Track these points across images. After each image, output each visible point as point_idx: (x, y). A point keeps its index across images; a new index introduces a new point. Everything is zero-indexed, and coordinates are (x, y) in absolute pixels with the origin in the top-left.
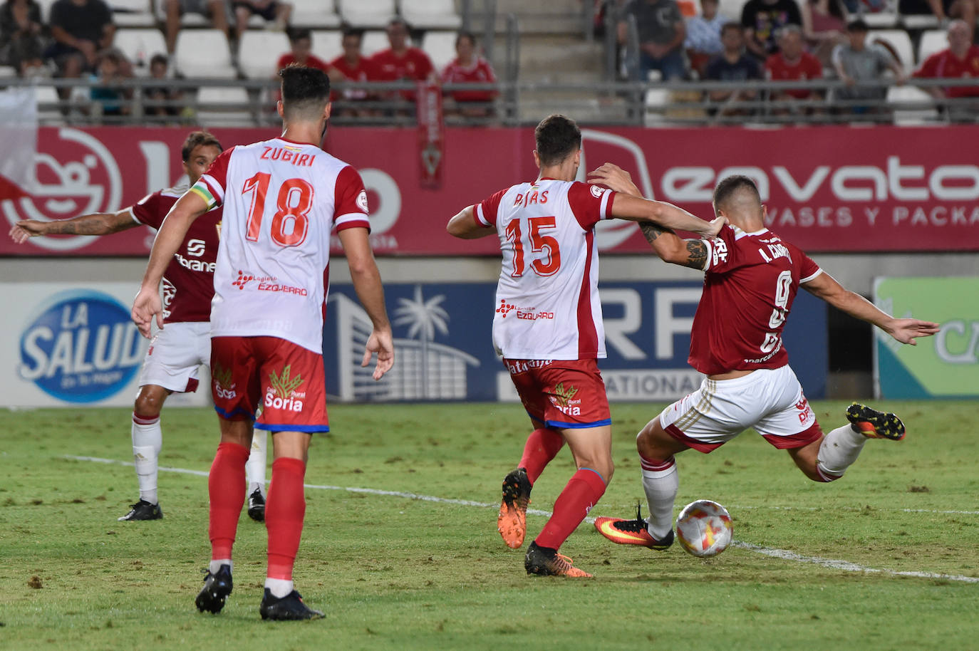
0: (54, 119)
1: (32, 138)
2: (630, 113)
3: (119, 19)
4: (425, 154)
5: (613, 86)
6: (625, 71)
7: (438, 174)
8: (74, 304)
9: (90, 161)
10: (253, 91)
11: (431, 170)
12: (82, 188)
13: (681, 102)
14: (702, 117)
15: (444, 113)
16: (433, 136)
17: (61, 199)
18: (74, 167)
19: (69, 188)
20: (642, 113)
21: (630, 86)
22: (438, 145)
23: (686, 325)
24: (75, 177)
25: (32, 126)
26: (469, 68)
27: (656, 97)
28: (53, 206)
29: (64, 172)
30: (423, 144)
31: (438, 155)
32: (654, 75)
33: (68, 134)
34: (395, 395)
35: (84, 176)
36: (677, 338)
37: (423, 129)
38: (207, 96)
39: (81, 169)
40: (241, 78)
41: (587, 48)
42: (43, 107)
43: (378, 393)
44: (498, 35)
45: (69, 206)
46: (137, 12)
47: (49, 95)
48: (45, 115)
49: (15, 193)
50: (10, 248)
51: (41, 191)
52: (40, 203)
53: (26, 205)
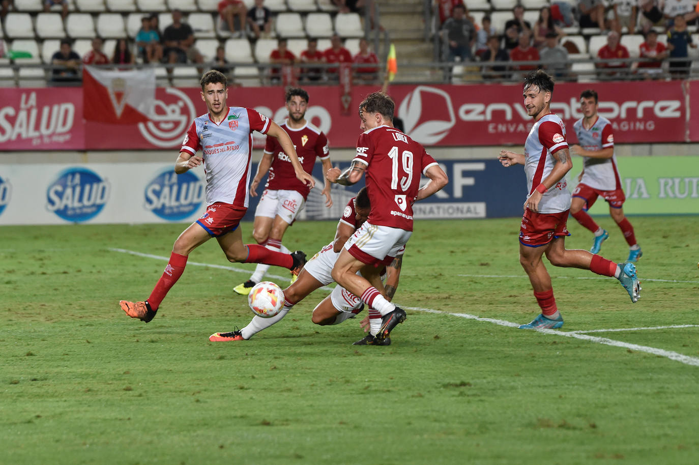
0: (164, 84)
1: (153, 93)
2: (445, 77)
3: (197, 35)
4: (343, 99)
5: (437, 64)
7: (350, 108)
8: (170, 173)
9: (181, 104)
10: (261, 69)
11: (346, 106)
12: (177, 116)
13: (469, 72)
14: (481, 79)
15: (353, 78)
16: (347, 89)
17: (167, 122)
18: (173, 107)
19: (171, 117)
20: (450, 78)
21: (444, 64)
22: (350, 94)
23: (470, 181)
24: (173, 111)
25: (152, 87)
26: (366, 56)
27: (458, 70)
28: (163, 126)
29: (168, 109)
30: (342, 94)
31: (349, 99)
32: (458, 59)
33: (170, 91)
34: (326, 216)
35: (178, 110)
36: (465, 188)
37: (342, 87)
38: (238, 71)
39: (176, 107)
40: (256, 63)
41: (426, 46)
42: (158, 78)
43: (318, 215)
44: (381, 40)
45: (170, 126)
46: (207, 31)
47: (162, 72)
48: (160, 82)
49: (145, 120)
50: (143, 146)
51: (157, 118)
52: (157, 124)
53: (151, 126)
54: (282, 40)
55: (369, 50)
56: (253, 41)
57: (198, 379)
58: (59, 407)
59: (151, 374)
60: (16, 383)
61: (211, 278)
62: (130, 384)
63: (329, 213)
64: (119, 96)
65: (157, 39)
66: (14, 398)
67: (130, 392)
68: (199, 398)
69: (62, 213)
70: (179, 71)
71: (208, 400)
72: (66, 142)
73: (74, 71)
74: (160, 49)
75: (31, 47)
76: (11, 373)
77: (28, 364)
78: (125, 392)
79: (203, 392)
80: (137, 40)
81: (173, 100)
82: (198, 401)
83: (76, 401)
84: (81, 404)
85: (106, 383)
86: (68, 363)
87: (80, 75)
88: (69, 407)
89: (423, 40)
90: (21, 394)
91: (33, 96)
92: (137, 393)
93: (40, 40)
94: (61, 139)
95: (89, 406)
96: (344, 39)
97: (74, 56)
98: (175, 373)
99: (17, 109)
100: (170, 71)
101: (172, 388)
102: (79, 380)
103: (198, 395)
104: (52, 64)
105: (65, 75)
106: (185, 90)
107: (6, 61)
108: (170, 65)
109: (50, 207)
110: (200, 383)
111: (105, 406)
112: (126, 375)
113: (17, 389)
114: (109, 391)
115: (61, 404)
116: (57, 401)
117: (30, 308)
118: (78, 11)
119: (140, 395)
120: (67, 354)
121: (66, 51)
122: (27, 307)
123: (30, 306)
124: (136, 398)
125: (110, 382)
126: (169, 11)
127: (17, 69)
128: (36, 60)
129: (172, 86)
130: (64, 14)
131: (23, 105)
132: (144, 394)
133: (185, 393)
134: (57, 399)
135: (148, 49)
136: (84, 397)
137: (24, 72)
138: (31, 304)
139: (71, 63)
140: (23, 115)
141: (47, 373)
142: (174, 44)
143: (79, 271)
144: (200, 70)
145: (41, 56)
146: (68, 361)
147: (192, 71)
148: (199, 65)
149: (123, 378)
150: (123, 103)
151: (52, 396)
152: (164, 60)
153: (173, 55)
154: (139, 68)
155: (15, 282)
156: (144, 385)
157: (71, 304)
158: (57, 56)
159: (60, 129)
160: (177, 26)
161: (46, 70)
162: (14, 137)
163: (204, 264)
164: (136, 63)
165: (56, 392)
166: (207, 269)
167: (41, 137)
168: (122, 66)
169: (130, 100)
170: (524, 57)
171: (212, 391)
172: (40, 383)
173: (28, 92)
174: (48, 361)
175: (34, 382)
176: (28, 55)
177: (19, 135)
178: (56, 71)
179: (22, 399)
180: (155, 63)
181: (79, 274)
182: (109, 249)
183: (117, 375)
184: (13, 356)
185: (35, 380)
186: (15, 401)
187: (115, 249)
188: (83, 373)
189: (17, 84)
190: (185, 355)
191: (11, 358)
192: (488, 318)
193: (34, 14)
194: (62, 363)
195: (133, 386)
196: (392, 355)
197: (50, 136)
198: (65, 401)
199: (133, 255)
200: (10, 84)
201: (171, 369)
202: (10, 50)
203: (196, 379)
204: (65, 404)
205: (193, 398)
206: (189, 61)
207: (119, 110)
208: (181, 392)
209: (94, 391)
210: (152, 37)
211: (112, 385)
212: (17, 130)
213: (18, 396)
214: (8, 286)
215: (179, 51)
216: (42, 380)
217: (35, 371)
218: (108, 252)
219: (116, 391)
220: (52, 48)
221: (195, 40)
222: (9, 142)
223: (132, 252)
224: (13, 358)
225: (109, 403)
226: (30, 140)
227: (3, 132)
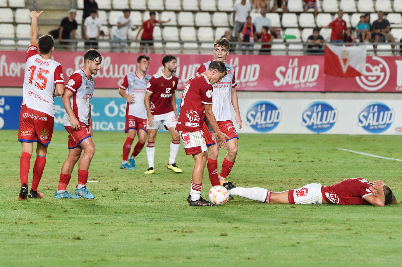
0: (372, 54)
1: (365, 59)
3: (392, 26)
9: (381, 66)
12: (378, 73)
17: (372, 76)
18: (376, 67)
19: (375, 73)
24: (376, 70)
25: (365, 56)
28: (370, 78)
29: (373, 69)
33: (375, 58)
35: (379, 70)
39: (378, 68)
42: (368, 51)
45: (375, 78)
46: (398, 24)
47: (371, 47)
48: (368, 53)
49: (359, 75)
50: (358, 90)
51: (367, 74)
52: (366, 77)
53: (363, 78)
57: (390, 225)
58: (310, 238)
59: (363, 221)
60: (285, 223)
61: (398, 167)
62: (350, 226)
64: (345, 61)
65: (369, 28)
66: (285, 232)
67: (351, 231)
68: (391, 236)
69: (310, 127)
70: (380, 47)
71: (396, 238)
72: (314, 87)
73: (320, 46)
74: (370, 34)
75: (296, 32)
76: (283, 217)
77: (292, 212)
78: (347, 231)
79: (394, 233)
80: (357, 28)
81: (377, 63)
82: (390, 238)
83: (320, 235)
84: (322, 237)
85: (336, 225)
86: (315, 213)
87: (323, 48)
88: (316, 238)
90: (288, 230)
91: (296, 60)
92: (355, 232)
93: (301, 29)
94: (311, 85)
95: (327, 238)
97: (320, 38)
98: (377, 221)
99: (287, 68)
100: (375, 47)
101: (375, 230)
102: (321, 223)
103: (390, 234)
104: (307, 42)
105: (314, 49)
106: (384, 58)
107: (281, 40)
108: (375, 43)
109: (304, 123)
110: (391, 227)
111: (337, 239)
112: (348, 221)
113: (286, 227)
114: (338, 230)
115: (311, 236)
116: (309, 235)
117: (293, 181)
118: (323, 12)
119: (357, 233)
120: (314, 208)
121: (316, 35)
122: (291, 180)
123: (293, 180)
124: (354, 235)
125: (339, 225)
126: (376, 12)
127: (287, 45)
128: (299, 40)
129: (376, 55)
130: (315, 14)
131: (290, 66)
132: (359, 233)
133: (382, 233)
134: (309, 234)
135: (363, 34)
136: (324, 233)
137: (291, 47)
138: (293, 179)
139: (318, 42)
140: (290, 71)
141: (303, 218)
142: (378, 31)
143: (320, 161)
144: (393, 46)
145: (301, 38)
146: (315, 212)
147: (388, 47)
148: (392, 43)
149: (347, 223)
150: (347, 65)
151: (306, 232)
152: (372, 40)
153: (377, 37)
154: (357, 45)
155: (284, 166)
156: (358, 227)
157: (316, 180)
158: (311, 38)
159: (311, 79)
160: (380, 21)
161: (304, 46)
162: (284, 84)
163: (393, 159)
164: (355, 42)
165: (308, 229)
166: (395, 162)
167: (300, 84)
168: (348, 44)
169: (352, 63)
171: (399, 232)
172: (299, 224)
173: (293, 58)
174: (303, 211)
175: (296, 223)
176: (294, 37)
177: (287, 83)
178: (310, 46)
179: (289, 232)
180: (366, 42)
181: (320, 162)
182: (338, 148)
183: (343, 222)
184: (284, 208)
185: (296, 222)
186: (285, 233)
187: (341, 149)
188: (323, 219)
189: (287, 54)
190: (382, 211)
191: (282, 209)
193: (298, 14)
194: (312, 213)
195: (352, 228)
197: (305, 83)
198: (314, 235)
199: (351, 152)
200: (283, 53)
201: (375, 219)
202: (284, 34)
203: (388, 225)
204: (313, 236)
205: (387, 236)
206: (386, 41)
207: (345, 69)
208: (380, 232)
209: (330, 230)
210: (366, 27)
211: (340, 227)
212: (286, 79)
213: (287, 231)
214: (280, 168)
215: (381, 35)
216: (300, 222)
217: (296, 217)
218: (337, 150)
219: (343, 230)
220: (308, 33)
221: (391, 29)
222: (282, 86)
224: (284, 209)
225: (338, 237)
226: (293, 85)
227: (279, 81)
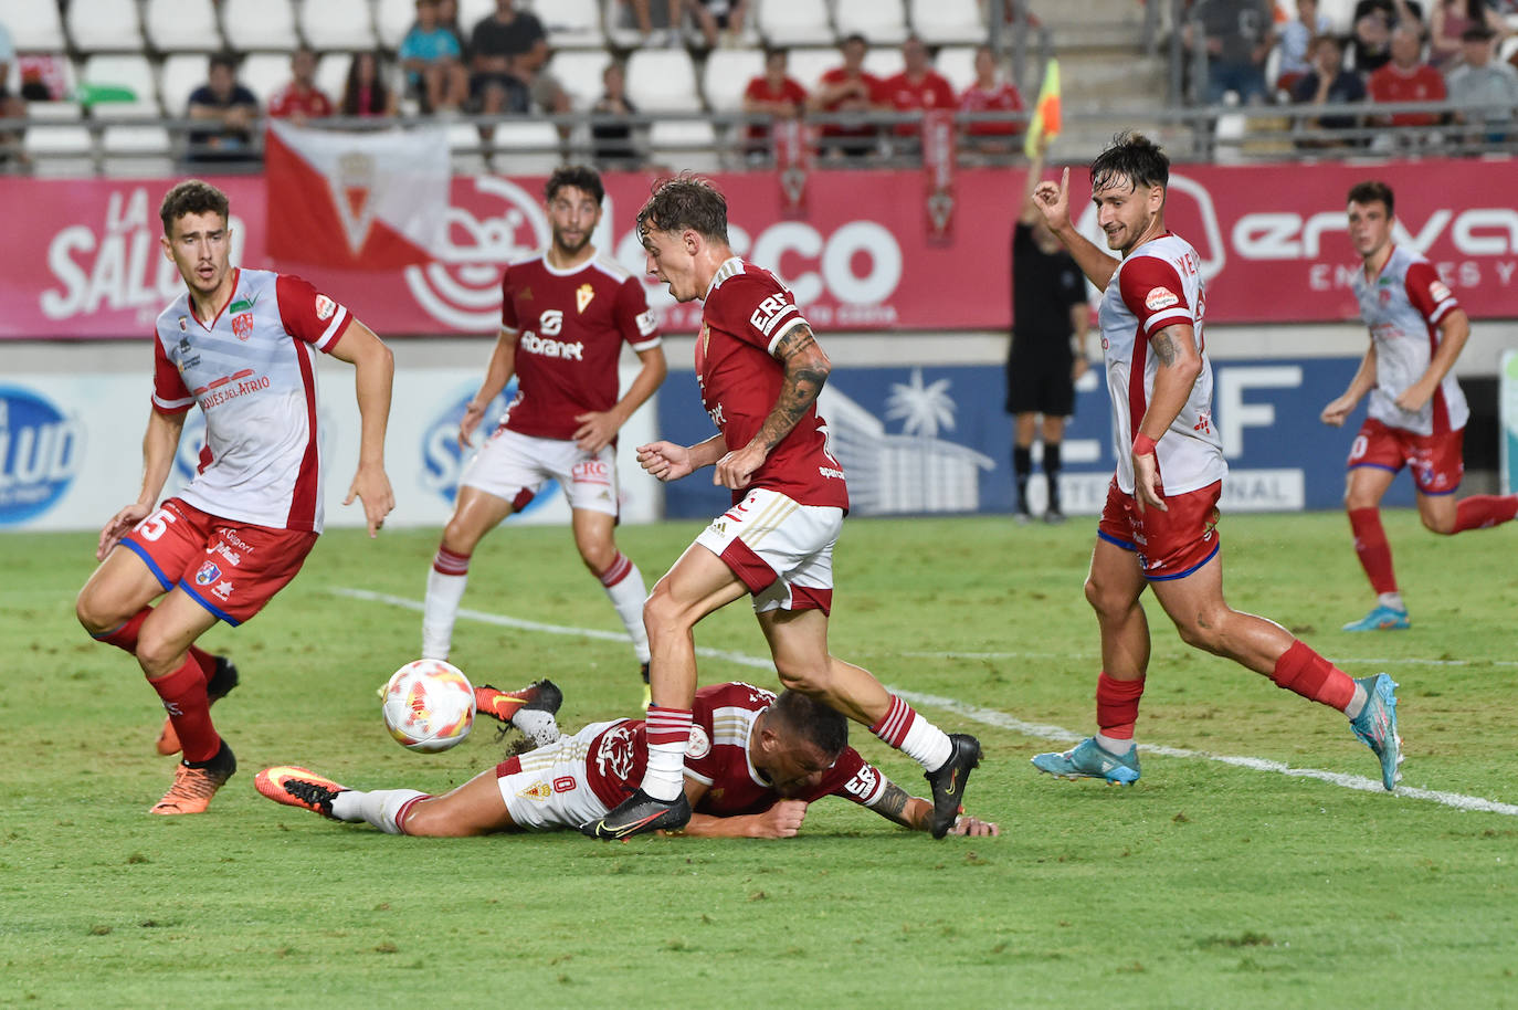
0: (472, 165)
1: (443, 191)
2: (1197, 147)
3: (555, 40)
4: (933, 203)
5: (1178, 113)
6: (1194, 92)
7: (949, 228)
9: (514, 218)
10: (721, 127)
11: (940, 222)
12: (504, 249)
13: (1259, 132)
14: (1289, 150)
15: (956, 150)
16: (942, 178)
17: (478, 265)
18: (494, 225)
19: (489, 251)
20: (1211, 147)
21: (1195, 113)
22: (950, 191)
23: (1263, 415)
24: (496, 237)
25: (441, 174)
26: (991, 92)
27: (1231, 127)
28: (470, 275)
29: (482, 231)
30: (930, 190)
31: (948, 203)
32: (1231, 98)
33: (487, 184)
34: (887, 505)
35: (507, 235)
36: (1250, 434)
37: (930, 171)
38: (663, 134)
39: (504, 227)
40: (707, 110)
41: (1146, 66)
42: (459, 152)
43: (869, 504)
44: (1029, 51)
45: (487, 274)
46: (582, 31)
47: (466, 135)
48: (460, 161)
49: (422, 259)
50: (417, 327)
51: (454, 254)
52: (453, 270)
53: (438, 273)
54: (775, 53)
55: (1001, 76)
56: (700, 55)
57: (565, 925)
58: (214, 993)
59: (445, 910)
60: (102, 933)
61: (594, 665)
62: (392, 935)
63: (896, 499)
64: (357, 197)
65: (456, 51)
66: (100, 970)
67: (393, 955)
68: (569, 973)
70: (511, 134)
71: (591, 979)
73: (242, 135)
74: (461, 77)
75: (134, 74)
76: (92, 906)
77: (132, 883)
78: (379, 957)
79: (579, 957)
80: (405, 54)
81: (493, 207)
82: (565, 980)
83: (255, 979)
84: (267, 986)
85: (330, 933)
86: (235, 881)
87: (257, 145)
88: (239, 992)
89: (1140, 50)
90: (116, 960)
91: (140, 200)
92: (410, 960)
93: (157, 56)
95: (289, 992)
96: (934, 50)
97: (243, 96)
98: (508, 908)
99: (100, 233)
100: (486, 133)
101: (498, 947)
102: (262, 926)
103: (564, 964)
104: (187, 116)
105: (220, 146)
106: (526, 183)
107: (70, 110)
108: (487, 119)
109: (180, 481)
110: (569, 934)
111: (330, 993)
112: (382, 914)
113: (107, 946)
114: (337, 954)
115: (216, 985)
116: (208, 980)
117: (137, 740)
119: (419, 965)
120: (231, 860)
121: (224, 85)
122: (127, 738)
123: (136, 735)
124: (406, 972)
125: (342, 931)
127: (98, 130)
128: (147, 108)
129: (493, 172)
131: (113, 223)
132: (427, 962)
133: (531, 961)
134: (209, 974)
135: (433, 79)
136: (276, 969)
137: (116, 139)
138: (137, 731)
139: (236, 116)
140: (113, 248)
141: (181, 908)
142: (497, 64)
143: (258, 647)
144: (564, 131)
145: (159, 98)
146: (234, 876)
147: (541, 133)
148: (561, 117)
149: (374, 920)
150: (367, 216)
151: (196, 966)
152: (472, 105)
153: (495, 93)
154: (409, 126)
155: (97, 675)
156: (427, 938)
157: (238, 732)
158: (202, 96)
160: (506, 19)
161: (174, 133)
162: (91, 305)
163: (574, 631)
164: (400, 115)
165: (205, 954)
166: (584, 642)
167: (160, 305)
168: (365, 120)
169: (386, 208)
170: (1406, 90)
171: (602, 954)
172: (163, 933)
173: (127, 188)
174: (183, 876)
175: (150, 929)
176: (126, 96)
177: (104, 301)
178: (198, 136)
179: (119, 973)
180: (448, 113)
181: (259, 654)
183: (357, 914)
184: (95, 864)
185: (152, 924)
186: (102, 978)
187: (347, 591)
188: (272, 907)
189: (99, 169)
190: (530, 862)
191: (88, 870)
192: (1313, 768)
194: (220, 881)
195: (398, 943)
196: (1063, 864)
198: (229, 978)
199: (394, 607)
200: (81, 170)
201: (496, 897)
202: (81, 82)
203: (557, 925)
204: (229, 987)
205: (553, 973)
206: (535, 108)
207: (356, 236)
208: (521, 956)
209: (300, 953)
210: (443, 45)
211: (347, 940)
212: (100, 286)
213: (108, 966)
214: (80, 684)
215: (509, 82)
216: (169, 925)
217: (152, 901)
219: (357, 953)
220: (187, 76)
221: (551, 54)
222: (79, 317)
223: (392, 599)
224: (96, 869)
225: (340, 984)
226: (130, 313)
227: (63, 291)
